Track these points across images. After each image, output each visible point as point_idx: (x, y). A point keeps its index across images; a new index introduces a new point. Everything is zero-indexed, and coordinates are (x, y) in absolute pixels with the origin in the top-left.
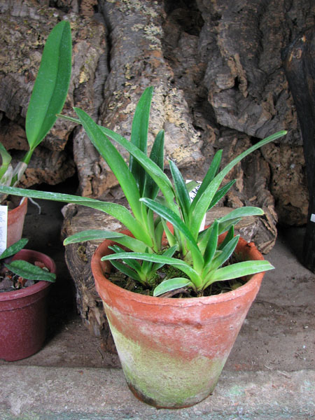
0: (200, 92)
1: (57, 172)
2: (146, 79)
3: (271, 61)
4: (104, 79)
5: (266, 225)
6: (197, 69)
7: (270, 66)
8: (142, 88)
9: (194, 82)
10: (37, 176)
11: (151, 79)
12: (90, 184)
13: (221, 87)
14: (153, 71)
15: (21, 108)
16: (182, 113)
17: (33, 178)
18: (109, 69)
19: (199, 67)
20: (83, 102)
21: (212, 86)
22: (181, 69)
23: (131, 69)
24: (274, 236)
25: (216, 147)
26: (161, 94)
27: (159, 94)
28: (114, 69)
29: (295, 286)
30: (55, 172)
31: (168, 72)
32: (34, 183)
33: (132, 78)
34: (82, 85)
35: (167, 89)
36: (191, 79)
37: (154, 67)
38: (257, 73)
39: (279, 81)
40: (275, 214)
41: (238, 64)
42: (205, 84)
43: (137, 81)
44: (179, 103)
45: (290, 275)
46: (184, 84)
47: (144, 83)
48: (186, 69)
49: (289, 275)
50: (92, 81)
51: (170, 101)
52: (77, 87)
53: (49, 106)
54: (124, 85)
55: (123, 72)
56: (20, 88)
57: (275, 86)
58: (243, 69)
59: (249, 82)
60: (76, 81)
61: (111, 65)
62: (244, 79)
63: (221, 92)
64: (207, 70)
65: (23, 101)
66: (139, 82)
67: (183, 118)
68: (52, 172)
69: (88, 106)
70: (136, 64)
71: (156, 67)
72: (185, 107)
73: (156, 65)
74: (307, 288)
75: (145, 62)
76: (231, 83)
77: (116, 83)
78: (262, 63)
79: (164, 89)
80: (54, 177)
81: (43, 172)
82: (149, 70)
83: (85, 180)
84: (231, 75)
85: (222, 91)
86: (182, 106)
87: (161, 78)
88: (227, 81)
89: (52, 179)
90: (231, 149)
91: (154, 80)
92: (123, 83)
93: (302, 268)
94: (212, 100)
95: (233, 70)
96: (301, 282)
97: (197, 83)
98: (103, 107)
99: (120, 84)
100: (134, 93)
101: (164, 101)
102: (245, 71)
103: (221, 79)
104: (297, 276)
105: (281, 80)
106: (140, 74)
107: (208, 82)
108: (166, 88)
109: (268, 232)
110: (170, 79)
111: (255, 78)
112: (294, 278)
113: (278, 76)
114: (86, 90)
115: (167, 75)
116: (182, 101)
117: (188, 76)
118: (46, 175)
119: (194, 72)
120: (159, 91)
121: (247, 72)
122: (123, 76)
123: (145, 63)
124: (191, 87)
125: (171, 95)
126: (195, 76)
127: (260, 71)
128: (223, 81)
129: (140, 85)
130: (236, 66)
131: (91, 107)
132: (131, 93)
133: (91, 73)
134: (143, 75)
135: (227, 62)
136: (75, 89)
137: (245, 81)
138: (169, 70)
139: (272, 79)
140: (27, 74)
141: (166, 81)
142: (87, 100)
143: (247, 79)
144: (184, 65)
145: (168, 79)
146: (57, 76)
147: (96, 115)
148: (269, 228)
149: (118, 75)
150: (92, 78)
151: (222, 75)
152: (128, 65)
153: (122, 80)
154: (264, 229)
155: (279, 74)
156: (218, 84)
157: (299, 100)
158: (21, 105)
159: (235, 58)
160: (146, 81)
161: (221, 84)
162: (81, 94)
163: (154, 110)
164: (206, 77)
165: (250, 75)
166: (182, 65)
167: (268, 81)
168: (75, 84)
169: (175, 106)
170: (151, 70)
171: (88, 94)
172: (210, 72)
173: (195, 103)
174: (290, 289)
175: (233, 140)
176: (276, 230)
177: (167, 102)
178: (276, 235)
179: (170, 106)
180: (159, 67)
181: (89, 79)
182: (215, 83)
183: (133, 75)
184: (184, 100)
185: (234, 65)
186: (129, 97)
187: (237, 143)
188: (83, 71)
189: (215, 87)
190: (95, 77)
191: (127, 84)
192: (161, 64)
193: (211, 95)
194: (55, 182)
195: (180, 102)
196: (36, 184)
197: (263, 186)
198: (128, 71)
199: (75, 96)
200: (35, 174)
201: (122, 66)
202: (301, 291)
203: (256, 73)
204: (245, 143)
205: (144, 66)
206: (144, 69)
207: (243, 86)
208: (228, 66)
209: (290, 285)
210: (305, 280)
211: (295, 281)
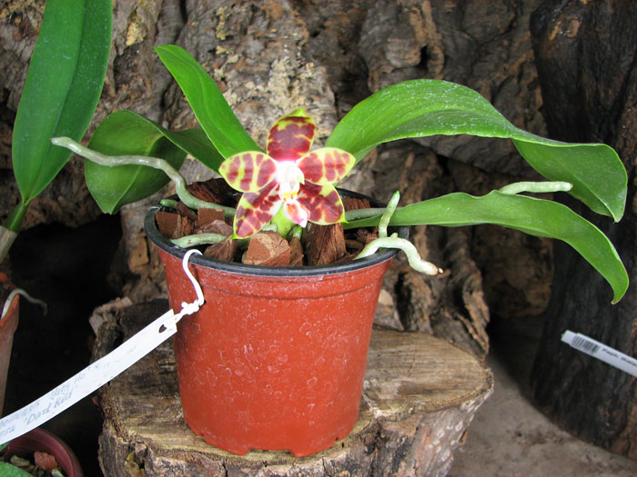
0: (350, 63)
1: (81, 206)
2: (256, 42)
3: (486, 19)
4: (173, 34)
5: (471, 330)
6: (346, 21)
7: (485, 27)
8: (248, 61)
9: (340, 44)
10: (44, 211)
11: (267, 42)
12: (145, 244)
13: (395, 62)
14: (269, 26)
15: (7, 92)
16: (324, 115)
17: (36, 213)
18: (184, 15)
19: (349, 16)
20: (133, 85)
21: (378, 59)
22: (317, 19)
23: (228, 20)
24: (483, 352)
25: (377, 170)
26: (285, 75)
27: (281, 75)
28: (193, 15)
29: (524, 454)
30: (78, 205)
31: (298, 29)
32: (38, 222)
33: (228, 38)
34: (132, 50)
35: (296, 64)
36: (334, 40)
37: (271, 17)
38: (462, 40)
39: (500, 58)
40: (485, 308)
41: (429, 21)
42: (360, 51)
43: (238, 46)
44: (318, 94)
45: (512, 427)
46: (322, 48)
47: (252, 49)
48: (325, 19)
49: (510, 428)
50: (150, 41)
51: (301, 89)
52: (121, 53)
53: (64, 111)
54: (213, 51)
55: (212, 24)
56: (5, 51)
57: (491, 67)
58: (438, 32)
59: (446, 58)
60: (119, 42)
61: (188, 7)
62: (438, 52)
63: (393, 71)
64: (366, 25)
65: (12, 78)
66: (242, 49)
67: (326, 124)
68: (71, 205)
69: (143, 92)
70: (236, 9)
71: (275, 18)
72: (330, 101)
73: (275, 14)
74: (547, 457)
75: (253, 6)
76: (414, 58)
77: (198, 45)
78: (470, 22)
79: (290, 64)
80: (75, 214)
81: (54, 204)
82: (261, 24)
83: (134, 236)
84: (416, 43)
85: (396, 70)
86: (324, 100)
87: (284, 41)
88: (406, 52)
89: (71, 216)
90: (404, 176)
91: (272, 45)
92: (211, 47)
93: (530, 409)
94: (376, 86)
95: (420, 34)
96: (534, 443)
97: (344, 47)
98: (172, 93)
99: (206, 50)
100: (233, 71)
101: (290, 88)
102: (440, 37)
103: (395, 49)
104: (525, 429)
105: (504, 56)
106: (244, 32)
107: (367, 48)
108: (294, 61)
109: (473, 343)
110: (302, 43)
111: (456, 49)
112: (520, 435)
113: (499, 49)
114: (139, 61)
115: (296, 35)
116: (324, 90)
117: (329, 32)
118: (60, 211)
119: (340, 25)
120: (281, 68)
121: (443, 36)
122: (212, 33)
123: (254, 9)
124: (333, 54)
125: (303, 76)
126: (342, 34)
127: (466, 36)
128: (399, 52)
129: (245, 54)
130: (424, 26)
131: (149, 94)
132: (227, 70)
133: (149, 27)
134: (249, 32)
135: (407, 15)
136: (118, 57)
137: (441, 56)
138: (300, 26)
139: (487, 53)
140: (18, 21)
141: (293, 48)
142: (141, 80)
143: (444, 52)
144: (322, 10)
145: (297, 43)
146: (81, 50)
147: (158, 107)
148: (475, 337)
149: (202, 31)
150: (152, 34)
151: (398, 40)
152: (220, 11)
153: (209, 40)
154: (466, 336)
155: (501, 45)
156: (390, 56)
157: (559, 116)
158: (7, 86)
159: (424, 9)
160: (254, 46)
161: (396, 58)
162: (128, 68)
163: (273, 107)
164: (363, 38)
165: (449, 43)
166: (317, 10)
167: (480, 56)
168: (117, 48)
169: (312, 101)
170: (266, 23)
171: (142, 70)
172: (373, 30)
173: (340, 84)
174: (517, 460)
175: (406, 159)
176: (487, 339)
177: (296, 91)
178: (486, 348)
179: (302, 100)
180: (281, 18)
181: (145, 38)
182: (383, 53)
183: (231, 33)
184: (328, 88)
185: (420, 23)
186: (223, 79)
187: (414, 163)
188: (133, 20)
189: (383, 62)
190: (157, 33)
191: (220, 50)
192: (285, 12)
193: (376, 76)
194: (77, 222)
195: (321, 91)
196: (41, 224)
197: (462, 251)
198: (222, 24)
199: (116, 71)
200: (38, 207)
201: (211, 12)
202: (536, 464)
203: (459, 41)
204: (429, 164)
205: (251, 13)
206: (252, 21)
207: (436, 66)
208: (409, 25)
209: (515, 450)
210: (538, 439)
211: (523, 440)
